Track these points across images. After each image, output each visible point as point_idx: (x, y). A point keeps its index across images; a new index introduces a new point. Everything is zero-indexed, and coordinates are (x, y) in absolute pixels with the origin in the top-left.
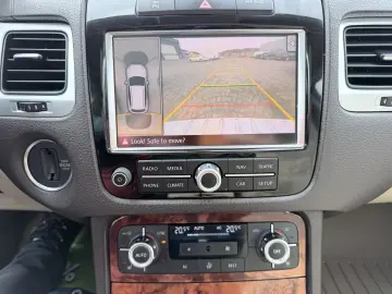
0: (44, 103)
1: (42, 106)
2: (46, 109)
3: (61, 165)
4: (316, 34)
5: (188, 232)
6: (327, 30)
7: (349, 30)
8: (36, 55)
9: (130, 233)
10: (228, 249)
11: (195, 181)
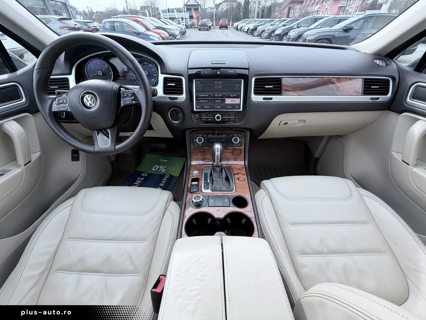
0: (177, 98)
1: (176, 98)
2: (177, 99)
3: (179, 115)
4: (246, 78)
5: (212, 136)
6: (249, 77)
7: (256, 79)
8: (174, 84)
9: (196, 136)
10: (223, 140)
11: (215, 118)
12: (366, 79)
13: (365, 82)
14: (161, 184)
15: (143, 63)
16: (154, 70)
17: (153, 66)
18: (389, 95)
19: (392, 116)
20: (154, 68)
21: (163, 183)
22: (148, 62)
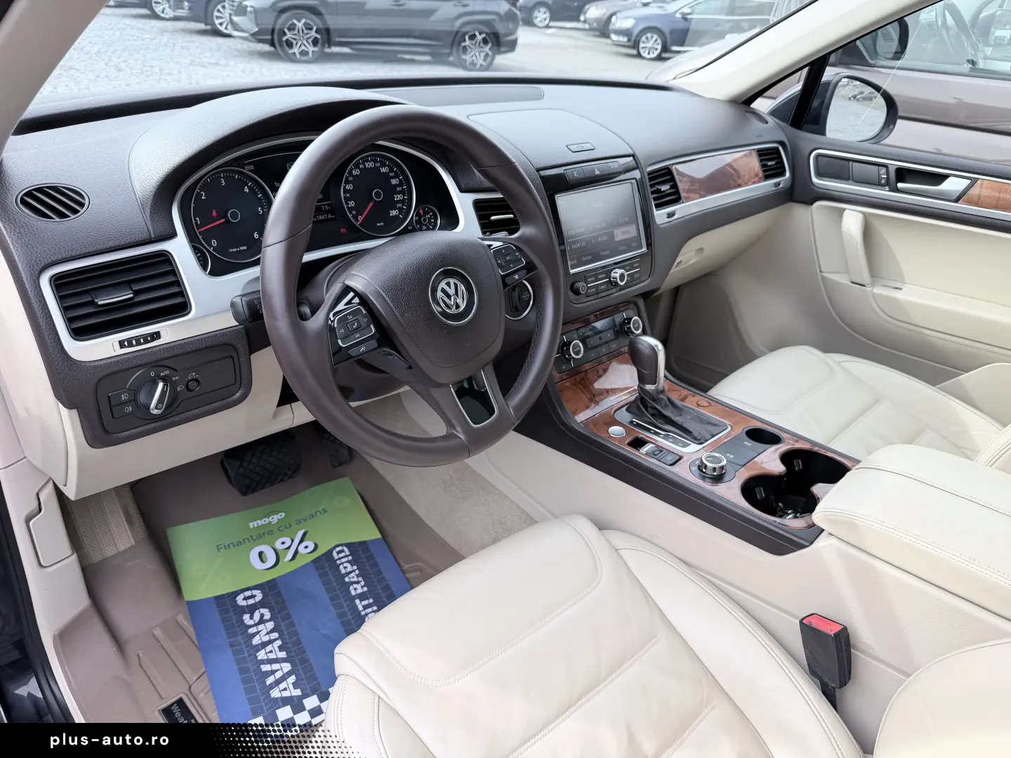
10: (609, 335)
12: (759, 151)
13: (760, 155)
14: (355, 589)
15: (361, 166)
16: (394, 182)
17: (391, 170)
18: (788, 174)
19: (799, 212)
20: (397, 176)
21: (358, 582)
22: (375, 161)
